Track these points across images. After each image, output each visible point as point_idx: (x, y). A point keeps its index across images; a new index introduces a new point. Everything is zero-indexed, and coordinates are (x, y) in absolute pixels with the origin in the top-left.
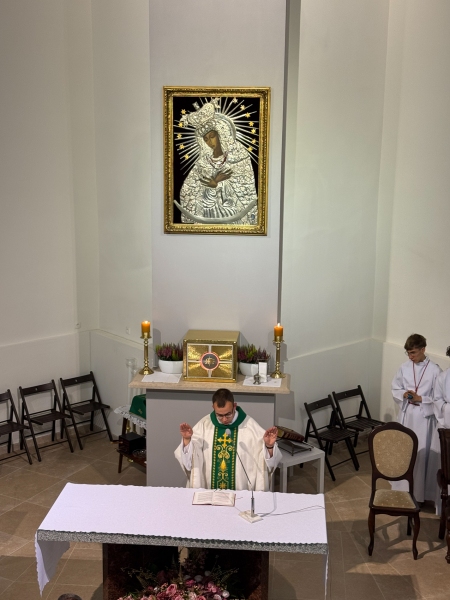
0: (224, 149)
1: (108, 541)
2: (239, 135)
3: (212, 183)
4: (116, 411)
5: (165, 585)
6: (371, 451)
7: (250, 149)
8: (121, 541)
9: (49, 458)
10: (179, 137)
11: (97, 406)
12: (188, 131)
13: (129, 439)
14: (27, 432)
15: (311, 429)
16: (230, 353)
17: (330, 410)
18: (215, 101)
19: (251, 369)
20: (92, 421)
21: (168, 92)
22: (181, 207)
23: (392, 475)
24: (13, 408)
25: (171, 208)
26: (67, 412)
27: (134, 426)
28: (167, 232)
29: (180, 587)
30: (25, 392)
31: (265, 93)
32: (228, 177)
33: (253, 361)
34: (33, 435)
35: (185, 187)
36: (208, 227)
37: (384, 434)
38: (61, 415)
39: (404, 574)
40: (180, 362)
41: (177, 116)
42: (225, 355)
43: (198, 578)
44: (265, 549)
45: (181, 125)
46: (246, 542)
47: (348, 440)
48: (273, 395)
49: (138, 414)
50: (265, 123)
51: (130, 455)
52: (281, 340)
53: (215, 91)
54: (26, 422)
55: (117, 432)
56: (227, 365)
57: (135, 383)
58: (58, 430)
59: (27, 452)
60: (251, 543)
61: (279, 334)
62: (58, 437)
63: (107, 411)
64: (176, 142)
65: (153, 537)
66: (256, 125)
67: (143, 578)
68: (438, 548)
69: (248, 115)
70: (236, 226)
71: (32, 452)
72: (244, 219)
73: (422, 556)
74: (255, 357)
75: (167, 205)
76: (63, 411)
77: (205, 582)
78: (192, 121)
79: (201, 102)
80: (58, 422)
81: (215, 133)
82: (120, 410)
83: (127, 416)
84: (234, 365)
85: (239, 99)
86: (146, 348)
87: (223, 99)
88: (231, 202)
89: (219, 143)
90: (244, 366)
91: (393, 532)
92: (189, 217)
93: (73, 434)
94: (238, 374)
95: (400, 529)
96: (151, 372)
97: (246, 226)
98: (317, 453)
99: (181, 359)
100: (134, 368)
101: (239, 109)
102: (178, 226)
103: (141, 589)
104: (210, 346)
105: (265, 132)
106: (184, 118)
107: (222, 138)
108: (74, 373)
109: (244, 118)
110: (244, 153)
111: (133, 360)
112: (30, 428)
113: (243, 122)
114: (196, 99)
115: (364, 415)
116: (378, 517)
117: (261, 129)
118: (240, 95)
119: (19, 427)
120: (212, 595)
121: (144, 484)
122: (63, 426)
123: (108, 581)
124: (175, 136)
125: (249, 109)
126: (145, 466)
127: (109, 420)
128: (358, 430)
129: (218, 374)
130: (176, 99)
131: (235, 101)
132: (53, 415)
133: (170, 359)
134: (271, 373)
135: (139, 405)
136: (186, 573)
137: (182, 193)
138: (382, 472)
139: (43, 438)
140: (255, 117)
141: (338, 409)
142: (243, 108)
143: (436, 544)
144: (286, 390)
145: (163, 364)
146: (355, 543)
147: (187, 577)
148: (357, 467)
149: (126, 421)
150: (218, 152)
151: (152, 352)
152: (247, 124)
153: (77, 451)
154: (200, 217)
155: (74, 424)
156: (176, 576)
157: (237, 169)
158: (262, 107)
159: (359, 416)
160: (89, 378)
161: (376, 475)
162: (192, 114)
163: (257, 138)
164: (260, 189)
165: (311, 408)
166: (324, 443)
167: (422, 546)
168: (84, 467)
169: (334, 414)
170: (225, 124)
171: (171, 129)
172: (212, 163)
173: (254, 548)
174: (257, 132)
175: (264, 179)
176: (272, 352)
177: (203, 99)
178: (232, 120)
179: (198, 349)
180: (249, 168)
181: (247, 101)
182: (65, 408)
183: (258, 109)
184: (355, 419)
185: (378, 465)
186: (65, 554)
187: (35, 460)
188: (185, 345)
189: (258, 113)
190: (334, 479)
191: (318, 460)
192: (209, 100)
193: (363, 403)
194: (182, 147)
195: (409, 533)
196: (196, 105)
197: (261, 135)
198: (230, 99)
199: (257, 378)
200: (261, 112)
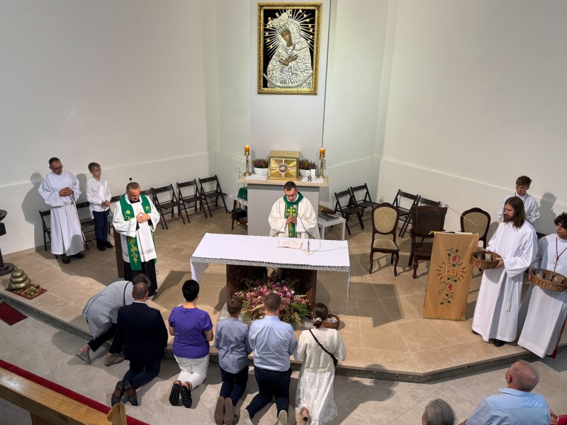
0: (293, 42)
1: (230, 263)
2: (302, 33)
3: (285, 63)
4: (230, 196)
5: (260, 287)
6: (373, 219)
7: (309, 41)
8: (236, 263)
9: (194, 221)
10: (267, 34)
11: (219, 194)
12: (272, 31)
13: (238, 211)
14: (182, 207)
15: (338, 207)
16: (295, 163)
17: (349, 197)
18: (288, 12)
19: (306, 173)
20: (216, 202)
21: (261, 6)
22: (267, 78)
23: (384, 232)
24: (174, 194)
25: (262, 78)
26: (203, 197)
27: (240, 204)
28: (259, 93)
29: (268, 288)
30: (180, 185)
31: (318, 6)
32: (296, 59)
33: (307, 169)
34: (185, 209)
35: (270, 66)
36: (283, 90)
37: (380, 209)
38: (200, 198)
39: (389, 283)
40: (266, 169)
41: (266, 21)
42: (292, 165)
43: (278, 284)
44: (315, 269)
45: (268, 27)
46: (305, 265)
47: (358, 213)
48: (318, 187)
49: (242, 198)
50: (318, 24)
51: (238, 220)
52: (324, 156)
53: (289, 6)
54: (181, 202)
55: (231, 208)
56: (293, 171)
57: (241, 180)
58: (198, 206)
59: (182, 217)
60: (308, 265)
61: (323, 153)
62: (199, 210)
63: (224, 197)
64: (265, 38)
65: (254, 262)
66: (313, 27)
67: (248, 283)
68: (408, 271)
69: (308, 20)
70: (299, 89)
71: (185, 217)
72: (304, 85)
73: (399, 274)
74: (308, 166)
75: (259, 77)
76: (201, 196)
77: (282, 286)
78: (275, 24)
79: (280, 12)
80: (198, 202)
81: (288, 32)
82: (232, 196)
83: (236, 199)
84: (297, 171)
85: (303, 10)
86: (247, 161)
87: (294, 10)
88: (297, 74)
89: (290, 38)
90: (302, 171)
91: (383, 262)
92: (272, 84)
93: (206, 209)
94: (299, 176)
95: (387, 260)
96: (250, 174)
97: (306, 89)
98: (342, 220)
99: (267, 167)
100: (239, 172)
101: (303, 16)
102: (266, 89)
103: (247, 288)
104: (283, 159)
105: (318, 31)
106: (270, 22)
107: (292, 35)
108: (206, 176)
109: (306, 22)
110: (305, 44)
111: (239, 169)
112: (184, 205)
113: (305, 25)
114: (277, 11)
115: (368, 199)
116: (375, 253)
117: (316, 29)
118: (303, 8)
119: (177, 204)
120: (285, 292)
121: (247, 235)
122: (201, 204)
123: (229, 284)
124: (265, 34)
125: (309, 16)
126: (247, 226)
127: (226, 201)
128: (364, 207)
129: (288, 175)
130: (265, 11)
131: (301, 11)
132: (195, 198)
133: (261, 167)
134: (318, 175)
135: (243, 193)
136: (271, 281)
137: (268, 69)
138: (378, 230)
139: (190, 211)
140: (312, 22)
141: (354, 196)
142: (305, 16)
143: (407, 268)
144: (326, 185)
145: (256, 169)
146: (362, 268)
147: (272, 283)
148: (363, 228)
149: (235, 202)
150: (290, 43)
151: (250, 164)
152: (308, 26)
153: (209, 217)
154: (278, 84)
155: (207, 203)
156: (267, 282)
157: (301, 55)
158: (316, 15)
159: (365, 200)
160: (215, 178)
161: (375, 231)
162: (275, 20)
163: (313, 35)
164: (314, 66)
165: (338, 196)
166: (345, 214)
167: (399, 270)
168: (213, 226)
169: (351, 199)
170: (295, 26)
171: (262, 30)
172: (286, 51)
173: (309, 268)
174: (314, 31)
175: (317, 60)
176: (318, 164)
177: (281, 10)
178: (298, 23)
179: (277, 161)
180: (308, 53)
181: (308, 12)
182: (202, 194)
183: (314, 16)
184: (362, 202)
185: (376, 226)
186: (205, 270)
187: (187, 222)
188: (269, 159)
189: (314, 20)
190: (350, 234)
191: (342, 224)
192: (285, 11)
193: (368, 193)
194: (268, 41)
195: (392, 262)
196: (277, 14)
197: (316, 33)
198: (298, 10)
199: (310, 178)
200: (316, 18)
